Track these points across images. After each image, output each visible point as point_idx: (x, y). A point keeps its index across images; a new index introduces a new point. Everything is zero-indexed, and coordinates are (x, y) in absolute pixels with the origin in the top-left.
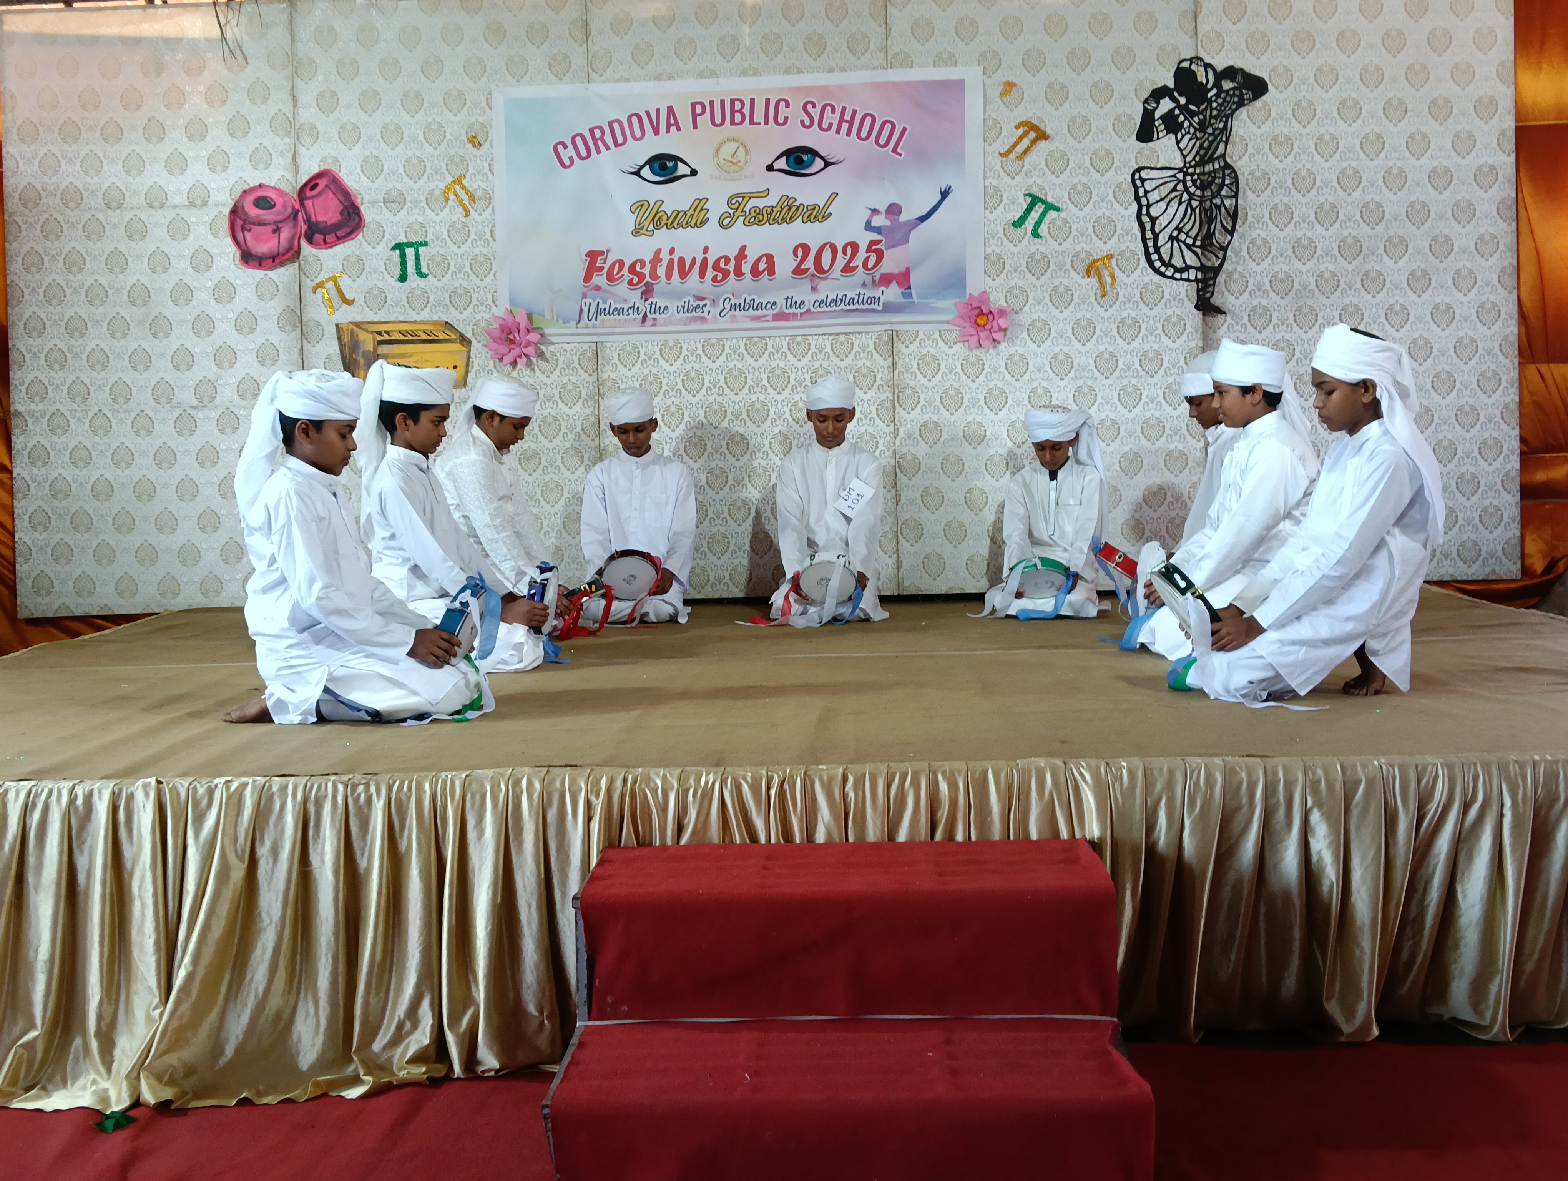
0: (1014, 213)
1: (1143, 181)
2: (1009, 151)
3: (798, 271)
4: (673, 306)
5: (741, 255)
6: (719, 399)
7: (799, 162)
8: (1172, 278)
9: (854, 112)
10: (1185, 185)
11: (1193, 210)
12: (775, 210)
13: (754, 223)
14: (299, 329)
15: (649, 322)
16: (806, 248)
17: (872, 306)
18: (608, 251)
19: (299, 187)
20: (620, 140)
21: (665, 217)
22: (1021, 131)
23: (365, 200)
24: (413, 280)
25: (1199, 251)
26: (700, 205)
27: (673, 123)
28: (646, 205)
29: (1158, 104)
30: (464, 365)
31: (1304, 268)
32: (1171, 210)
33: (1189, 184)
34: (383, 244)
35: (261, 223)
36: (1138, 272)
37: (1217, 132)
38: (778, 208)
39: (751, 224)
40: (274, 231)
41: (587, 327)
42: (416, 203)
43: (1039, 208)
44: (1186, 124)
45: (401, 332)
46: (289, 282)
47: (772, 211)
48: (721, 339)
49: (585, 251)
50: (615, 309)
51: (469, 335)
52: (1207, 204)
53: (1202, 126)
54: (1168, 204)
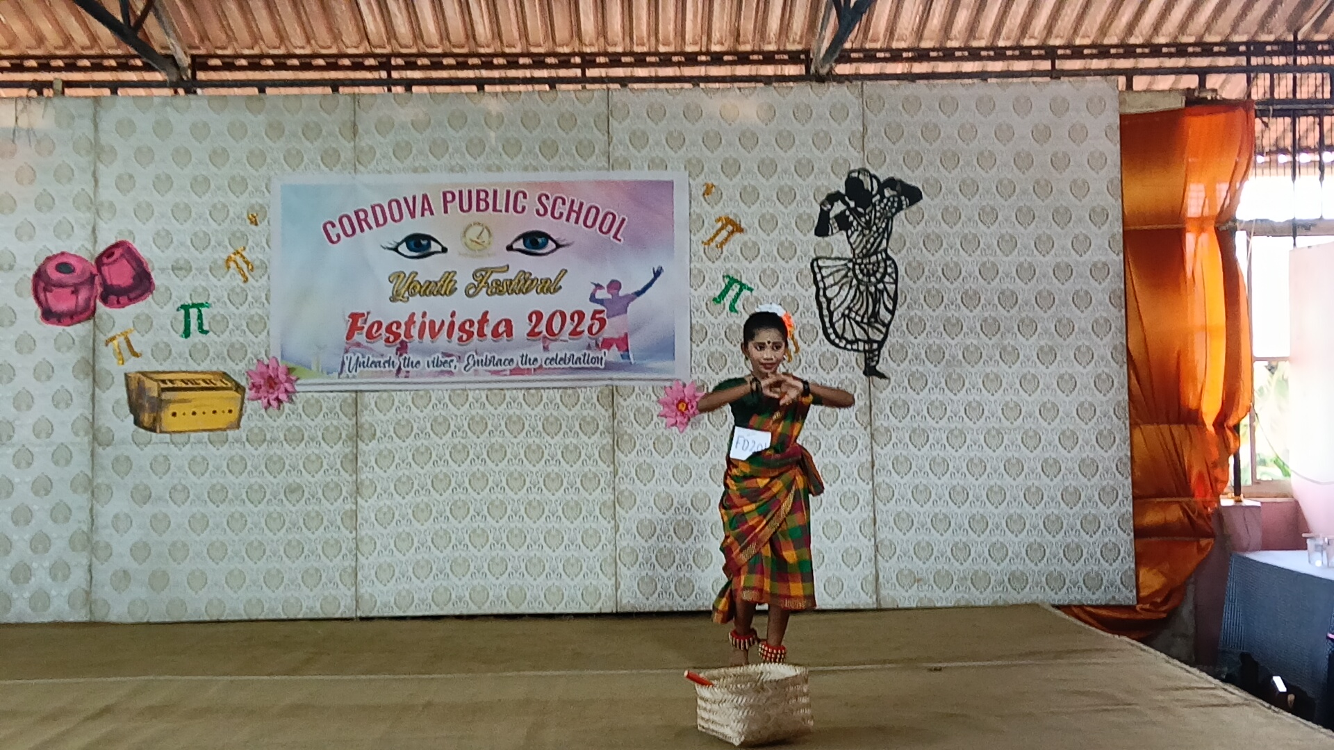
0: (714, 291)
1: (820, 268)
2: (711, 240)
3: (532, 334)
4: (424, 361)
5: (484, 319)
6: (463, 441)
7: (535, 245)
8: (845, 348)
9: (581, 204)
10: (854, 273)
11: (861, 293)
12: (514, 283)
13: (496, 293)
14: (91, 379)
15: (402, 374)
16: (539, 315)
17: (596, 365)
18: (368, 313)
19: (97, 255)
20: (381, 221)
21: (419, 287)
22: (720, 224)
23: (156, 266)
24: (196, 336)
25: (866, 327)
26: (449, 277)
27: (427, 207)
28: (402, 275)
29: (832, 206)
30: (238, 408)
31: (953, 342)
32: (843, 293)
33: (858, 272)
34: (170, 305)
35: (61, 285)
36: (817, 342)
37: (881, 230)
38: (516, 281)
39: (492, 294)
40: (73, 292)
41: (348, 377)
42: (200, 270)
43: (736, 288)
44: (855, 223)
45: (182, 381)
46: (84, 337)
47: (511, 283)
48: (465, 390)
49: (349, 313)
50: (373, 362)
51: (243, 383)
52: (872, 289)
53: (868, 225)
54: (841, 288)
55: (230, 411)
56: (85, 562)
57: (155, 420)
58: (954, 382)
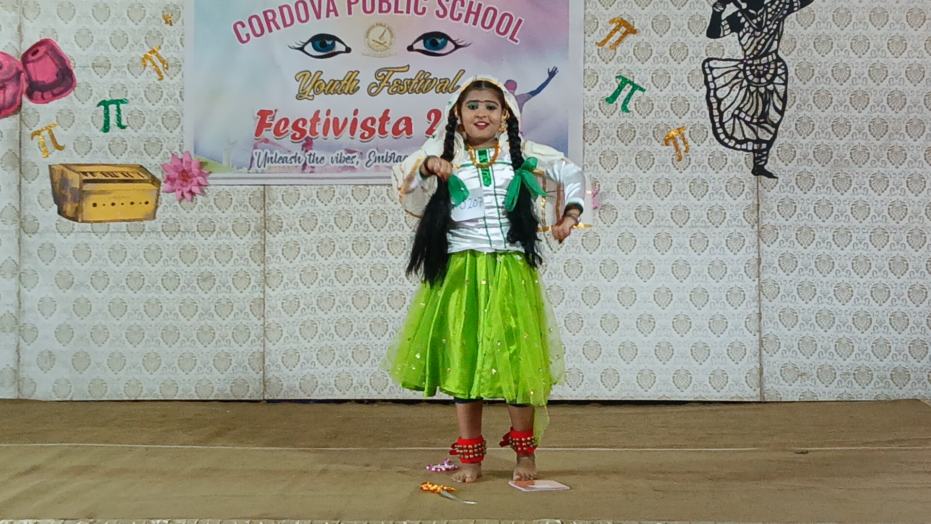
0: (607, 92)
1: (711, 69)
2: (605, 42)
4: (328, 157)
5: (385, 118)
6: (365, 234)
7: (435, 45)
8: (734, 148)
9: (480, 5)
10: (745, 74)
11: (751, 94)
12: (414, 82)
13: (396, 92)
14: (18, 169)
15: (308, 170)
16: (438, 114)
18: (276, 111)
19: (23, 52)
20: (288, 21)
21: (323, 85)
22: (614, 26)
23: (77, 65)
24: (115, 131)
25: (755, 127)
26: (353, 77)
27: (332, 9)
28: (308, 74)
29: (725, 7)
30: (154, 200)
31: (841, 143)
32: (734, 94)
33: (748, 73)
34: (91, 100)
36: (707, 142)
37: (772, 31)
38: (416, 81)
39: (394, 93)
41: (257, 172)
42: (118, 68)
43: (628, 88)
44: (747, 25)
45: (102, 173)
46: (11, 130)
47: (411, 83)
48: (367, 185)
49: (258, 111)
50: (281, 158)
51: (159, 176)
52: (762, 90)
53: (760, 27)
54: (731, 88)
55: (147, 203)
56: (13, 343)
57: (77, 209)
58: (841, 182)
